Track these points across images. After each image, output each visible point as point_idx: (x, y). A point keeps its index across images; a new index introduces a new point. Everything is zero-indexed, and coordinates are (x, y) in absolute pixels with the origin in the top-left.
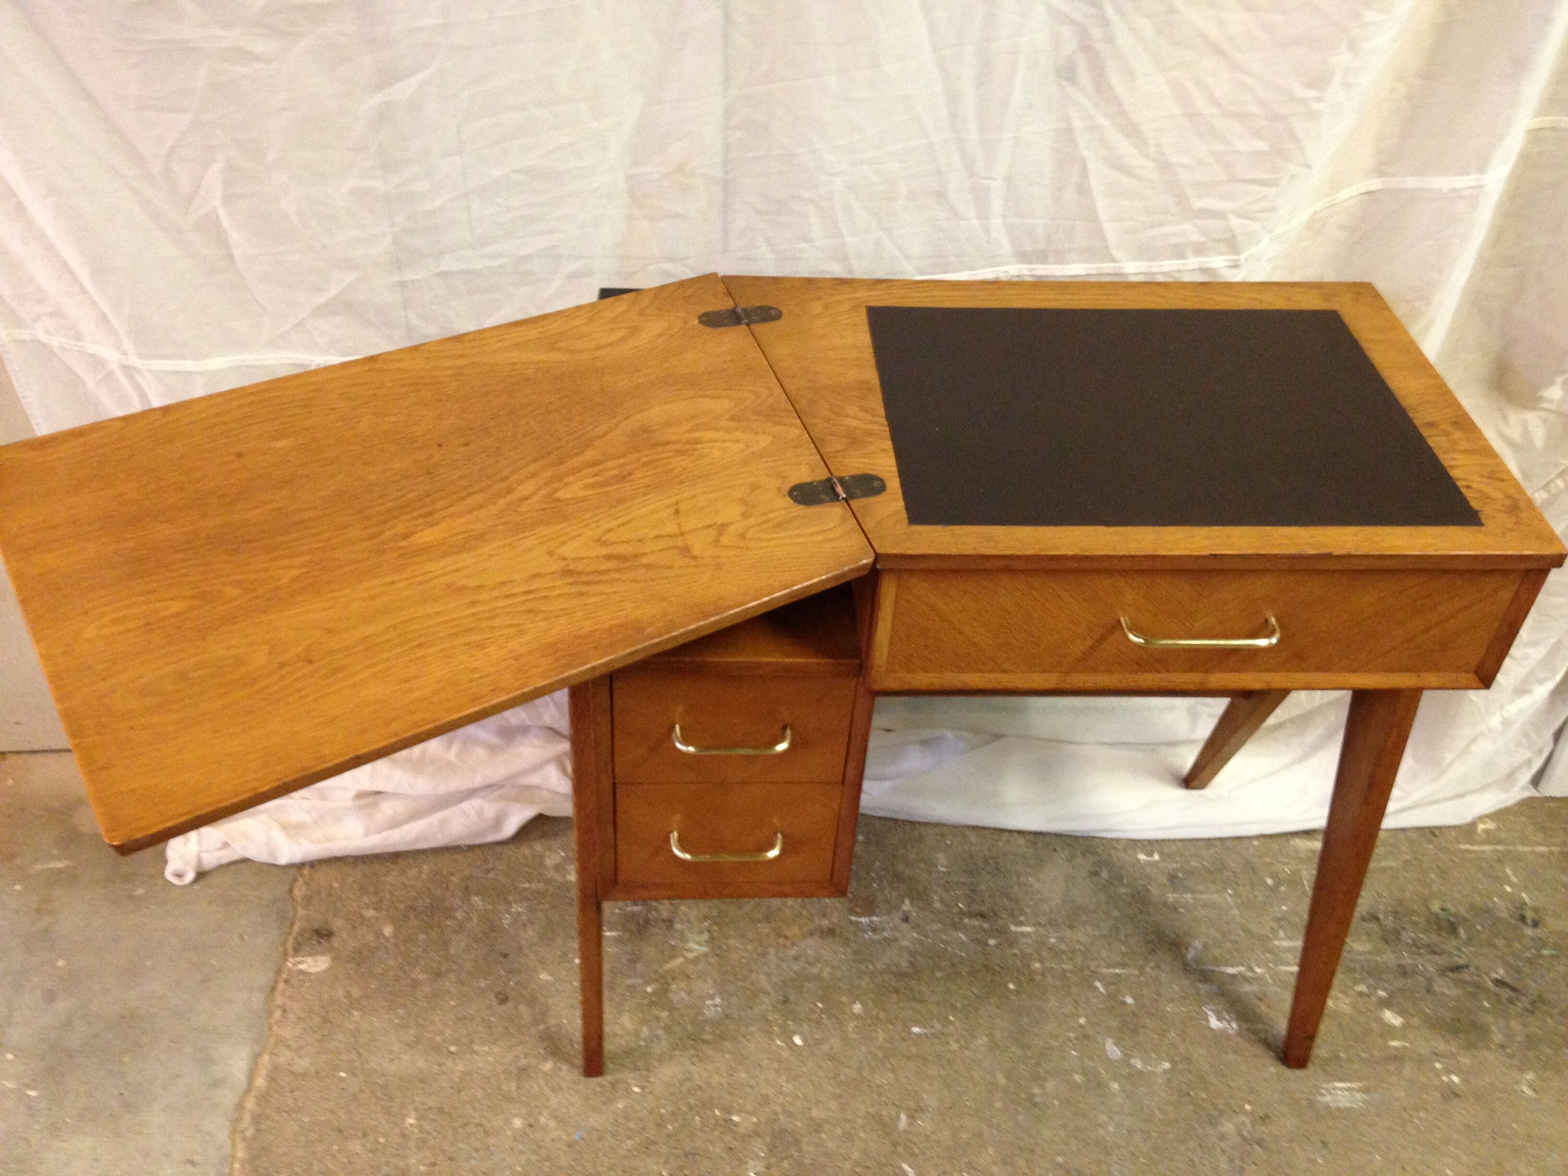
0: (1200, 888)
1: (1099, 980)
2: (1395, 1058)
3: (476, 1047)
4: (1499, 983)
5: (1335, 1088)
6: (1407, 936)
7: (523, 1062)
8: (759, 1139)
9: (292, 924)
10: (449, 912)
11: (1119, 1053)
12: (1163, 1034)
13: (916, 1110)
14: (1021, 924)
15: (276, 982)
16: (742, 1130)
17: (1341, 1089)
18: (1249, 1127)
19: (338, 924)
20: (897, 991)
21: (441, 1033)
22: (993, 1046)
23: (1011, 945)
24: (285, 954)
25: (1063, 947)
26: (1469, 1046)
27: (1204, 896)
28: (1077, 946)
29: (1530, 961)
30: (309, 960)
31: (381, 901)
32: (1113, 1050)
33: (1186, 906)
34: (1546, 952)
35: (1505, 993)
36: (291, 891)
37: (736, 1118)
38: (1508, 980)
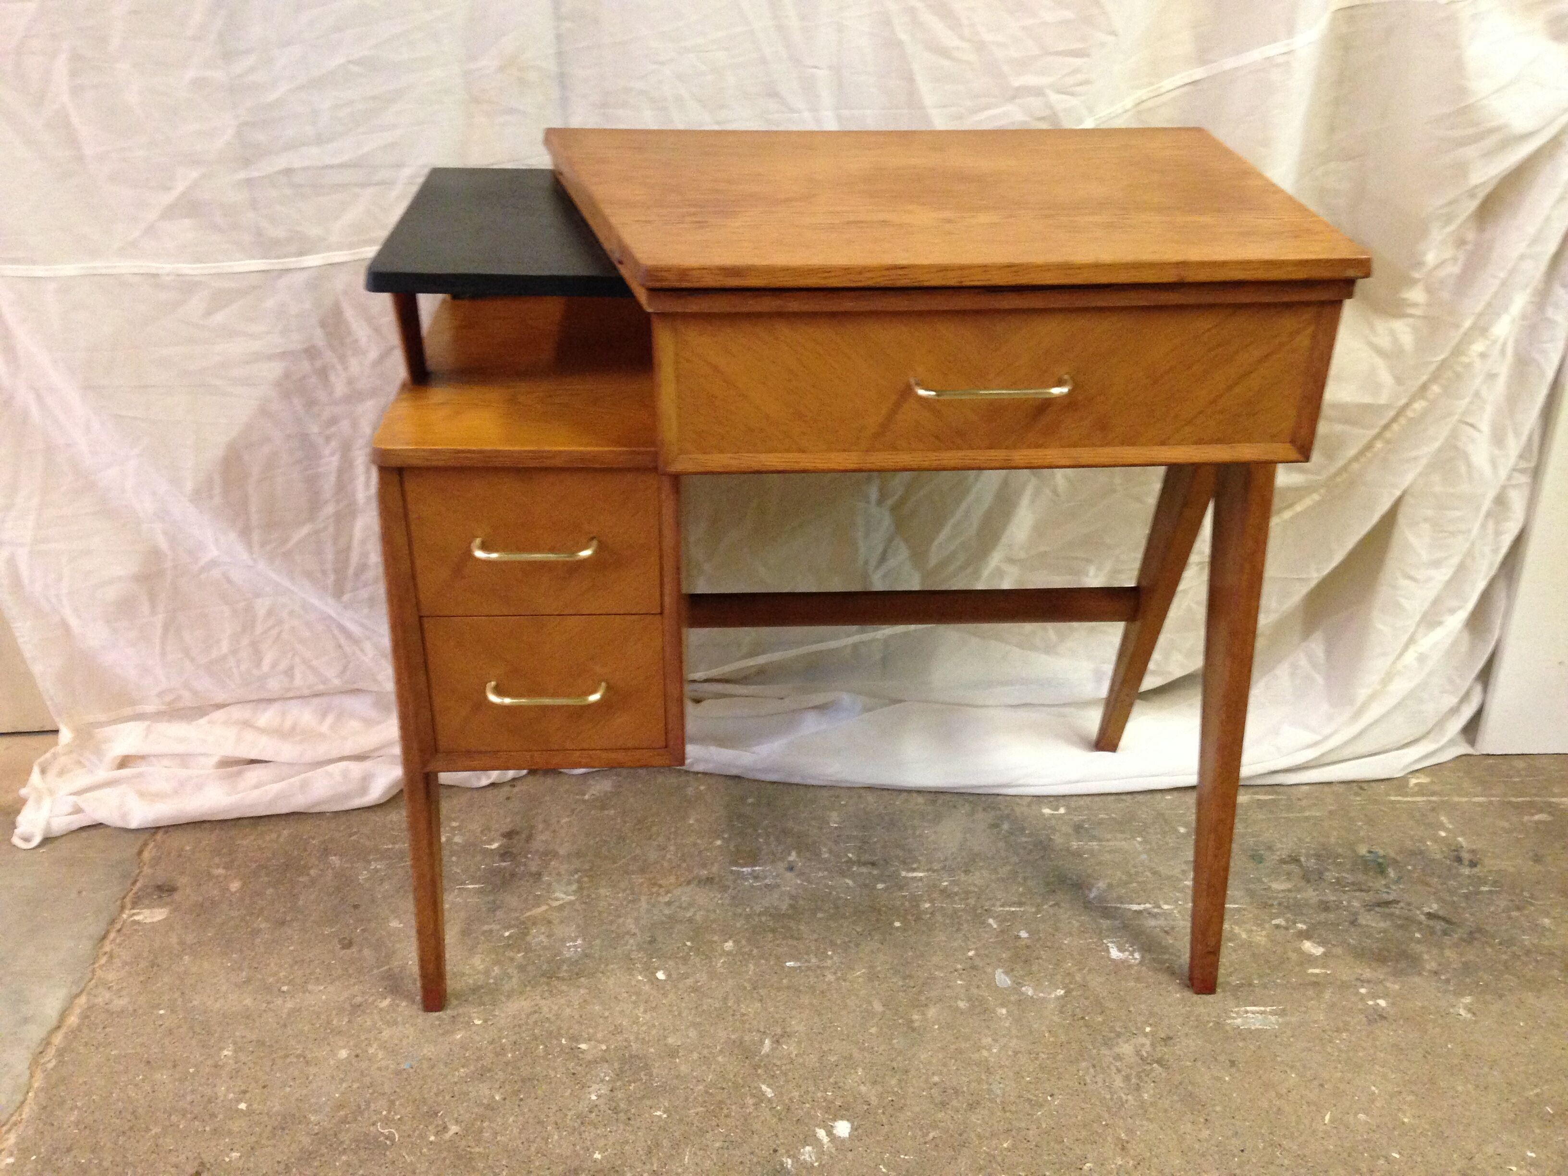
0: (1109, 836)
1: (994, 918)
2: (1315, 984)
3: (310, 987)
4: (1430, 916)
5: (1247, 1012)
6: (1331, 876)
7: (359, 999)
8: (606, 1065)
9: (135, 882)
10: (303, 870)
11: (1009, 982)
12: (1058, 964)
13: (782, 1036)
14: (914, 870)
15: (107, 932)
16: (589, 1057)
17: (1253, 1013)
18: (1148, 1048)
19: (182, 881)
20: (773, 931)
21: (275, 974)
22: (872, 977)
23: (901, 888)
24: (123, 908)
25: (956, 889)
26: (1397, 973)
27: (1111, 843)
28: (972, 888)
29: (1467, 897)
30: (147, 912)
31: (232, 861)
32: (1002, 979)
33: (1092, 852)
34: (1485, 889)
35: (1439, 926)
36: (140, 853)
37: (583, 1046)
38: (1441, 913)
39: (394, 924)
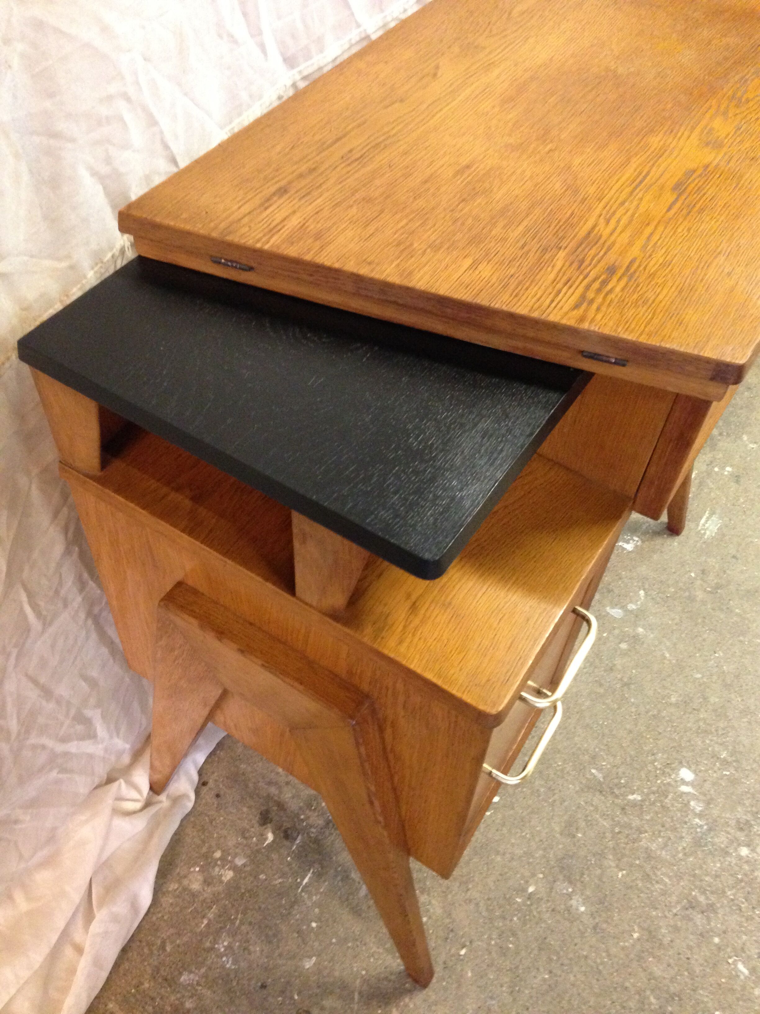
11: (620, 611)
13: (593, 759)
16: (544, 891)
17: (705, 523)
18: (705, 584)
32: (616, 612)
37: (531, 889)
39: (308, 964)
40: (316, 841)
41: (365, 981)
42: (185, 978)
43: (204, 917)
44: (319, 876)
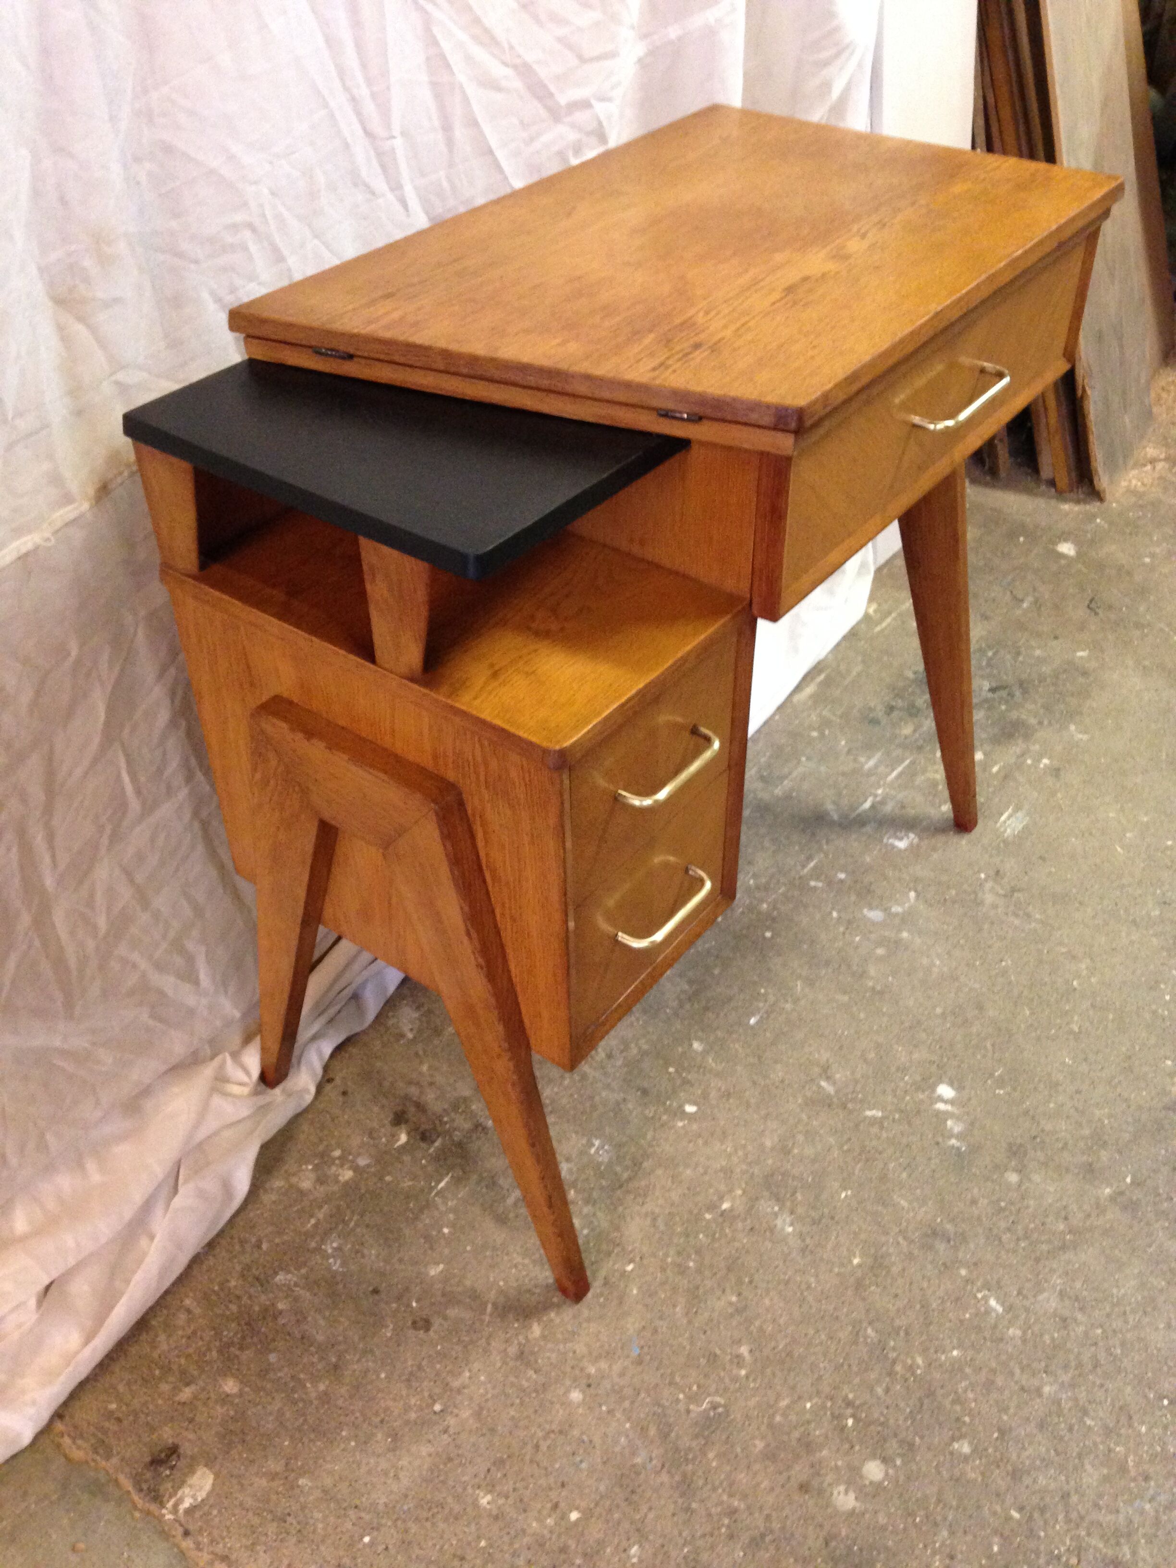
1: (811, 879)
2: (1006, 777)
3: (456, 1384)
5: (1005, 822)
7: (513, 1350)
8: (761, 1202)
9: (117, 1484)
10: (270, 1313)
11: (880, 913)
12: (885, 878)
13: (825, 1071)
15: (176, 1545)
16: (741, 1209)
17: (1007, 820)
18: (998, 887)
19: (167, 1435)
24: (151, 1514)
26: (1027, 737)
27: (794, 774)
30: (185, 1492)
32: (875, 915)
36: (68, 1459)
39: (434, 1271)
40: (460, 1145)
41: (501, 1292)
42: (280, 1278)
43: (312, 1216)
44: (457, 1181)
